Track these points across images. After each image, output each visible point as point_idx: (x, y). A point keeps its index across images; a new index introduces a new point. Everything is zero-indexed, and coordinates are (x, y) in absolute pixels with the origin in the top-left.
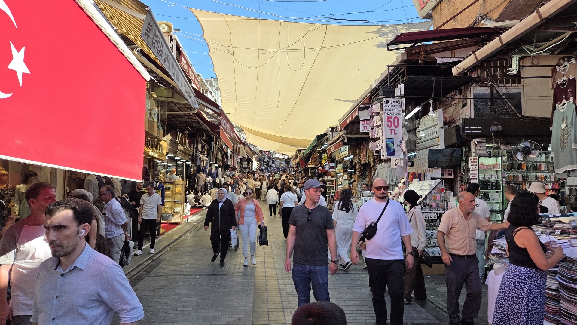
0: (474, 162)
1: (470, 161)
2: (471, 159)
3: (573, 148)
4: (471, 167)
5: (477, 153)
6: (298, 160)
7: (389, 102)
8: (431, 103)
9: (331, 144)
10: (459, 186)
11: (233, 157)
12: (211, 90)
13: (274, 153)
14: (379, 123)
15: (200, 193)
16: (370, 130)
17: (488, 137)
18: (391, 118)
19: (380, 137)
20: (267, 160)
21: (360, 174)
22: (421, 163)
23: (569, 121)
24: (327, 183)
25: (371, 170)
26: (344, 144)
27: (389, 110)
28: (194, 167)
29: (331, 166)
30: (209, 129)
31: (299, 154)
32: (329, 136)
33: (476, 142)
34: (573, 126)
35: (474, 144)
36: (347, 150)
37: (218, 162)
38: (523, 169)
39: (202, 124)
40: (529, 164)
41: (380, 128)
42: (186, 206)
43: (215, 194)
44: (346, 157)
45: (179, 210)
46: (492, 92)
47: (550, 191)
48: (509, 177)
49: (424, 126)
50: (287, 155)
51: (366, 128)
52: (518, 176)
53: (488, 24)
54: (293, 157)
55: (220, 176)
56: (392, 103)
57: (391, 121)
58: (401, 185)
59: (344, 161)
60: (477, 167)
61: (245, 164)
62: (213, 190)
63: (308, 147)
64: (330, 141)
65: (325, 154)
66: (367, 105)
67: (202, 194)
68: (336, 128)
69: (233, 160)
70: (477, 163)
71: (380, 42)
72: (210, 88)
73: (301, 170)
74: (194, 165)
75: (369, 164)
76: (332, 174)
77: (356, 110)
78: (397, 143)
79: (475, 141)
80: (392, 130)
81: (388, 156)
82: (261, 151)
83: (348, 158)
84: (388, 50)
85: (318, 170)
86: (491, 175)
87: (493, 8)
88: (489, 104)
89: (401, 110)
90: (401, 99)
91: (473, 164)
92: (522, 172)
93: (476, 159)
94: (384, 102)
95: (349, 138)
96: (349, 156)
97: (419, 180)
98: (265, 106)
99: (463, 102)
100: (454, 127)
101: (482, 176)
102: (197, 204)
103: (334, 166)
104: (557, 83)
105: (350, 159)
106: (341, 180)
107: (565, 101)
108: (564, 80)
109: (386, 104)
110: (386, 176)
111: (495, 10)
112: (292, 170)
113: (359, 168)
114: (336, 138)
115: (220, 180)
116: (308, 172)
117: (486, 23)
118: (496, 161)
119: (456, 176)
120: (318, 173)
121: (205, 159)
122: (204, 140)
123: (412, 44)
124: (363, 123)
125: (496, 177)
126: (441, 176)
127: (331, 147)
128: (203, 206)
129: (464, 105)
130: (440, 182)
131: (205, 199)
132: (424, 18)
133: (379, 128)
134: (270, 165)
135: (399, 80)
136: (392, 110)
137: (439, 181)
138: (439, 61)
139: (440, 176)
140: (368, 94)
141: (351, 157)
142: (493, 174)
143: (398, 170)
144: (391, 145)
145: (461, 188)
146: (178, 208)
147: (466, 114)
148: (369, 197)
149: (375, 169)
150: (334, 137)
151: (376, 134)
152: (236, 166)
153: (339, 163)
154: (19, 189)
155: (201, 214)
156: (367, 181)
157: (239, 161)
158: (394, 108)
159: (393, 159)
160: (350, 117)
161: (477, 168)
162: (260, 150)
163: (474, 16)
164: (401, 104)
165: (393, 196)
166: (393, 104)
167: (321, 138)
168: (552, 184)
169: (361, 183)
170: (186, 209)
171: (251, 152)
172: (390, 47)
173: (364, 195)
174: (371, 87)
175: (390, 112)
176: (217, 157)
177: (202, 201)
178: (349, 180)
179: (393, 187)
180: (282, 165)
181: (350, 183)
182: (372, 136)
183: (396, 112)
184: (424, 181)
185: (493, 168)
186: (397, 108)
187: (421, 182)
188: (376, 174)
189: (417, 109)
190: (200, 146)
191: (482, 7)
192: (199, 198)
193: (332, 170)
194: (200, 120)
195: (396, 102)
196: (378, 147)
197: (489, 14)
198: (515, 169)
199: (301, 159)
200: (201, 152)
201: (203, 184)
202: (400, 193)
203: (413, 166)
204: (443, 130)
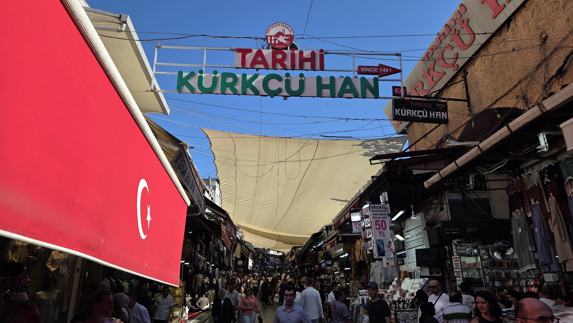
0: (456, 261)
1: (453, 260)
2: (454, 258)
3: (530, 249)
4: (454, 266)
5: (458, 252)
6: (294, 257)
7: (376, 207)
8: (412, 208)
9: (326, 243)
10: (447, 283)
11: (229, 257)
12: (208, 189)
13: (269, 250)
14: (369, 225)
15: (197, 295)
16: (362, 230)
17: (466, 238)
18: (379, 221)
19: (371, 238)
20: (262, 258)
21: (356, 272)
22: (411, 262)
23: (523, 226)
24: (325, 281)
25: (366, 267)
26: (339, 242)
27: (376, 214)
28: (192, 268)
29: (327, 263)
30: (209, 229)
31: (295, 252)
32: (324, 235)
33: (456, 243)
34: (526, 231)
35: (454, 244)
36: (342, 248)
37: (214, 262)
38: (505, 267)
39: (203, 225)
40: (509, 261)
41: (371, 229)
42: (184, 310)
43: (211, 296)
44: (342, 255)
45: (177, 314)
46: (464, 198)
47: (533, 287)
48: (492, 273)
49: (409, 227)
50: (281, 252)
51: (358, 228)
52: (501, 273)
53: (452, 143)
54: (288, 255)
55: (217, 277)
56: (378, 209)
57: (379, 224)
58: (394, 283)
59: (340, 258)
60: (460, 265)
61: (240, 263)
62: (209, 292)
63: (304, 244)
64: (325, 239)
65: (321, 252)
66: (358, 208)
67: (199, 297)
68: (330, 226)
69: (229, 259)
70: (459, 262)
71: (365, 153)
72: (207, 187)
73: (297, 268)
74: (192, 266)
75: (364, 261)
76: (329, 272)
77: (348, 212)
78: (386, 244)
79: (455, 241)
80: (381, 232)
81: (379, 256)
82: (255, 249)
83: (343, 256)
84: (371, 164)
85: (314, 268)
86: (474, 273)
87: (454, 130)
88: (463, 208)
89: (387, 214)
90: (386, 204)
91: (456, 262)
92: (504, 269)
93: (458, 258)
94: (372, 207)
95: (343, 237)
96: (344, 254)
97: (410, 279)
98: (263, 205)
99: (441, 206)
100: (434, 228)
101: (466, 274)
102: (194, 307)
103: (330, 263)
104: (510, 194)
105: (345, 257)
106: (338, 278)
107: (517, 210)
108: (514, 193)
109: (373, 209)
110: (381, 274)
111: (456, 132)
112: (287, 268)
113: (355, 266)
114: (331, 237)
115: (217, 281)
116: (305, 270)
117: (450, 142)
118: (477, 260)
119: (443, 274)
120: (314, 271)
121: (203, 259)
122: (202, 240)
123: (390, 159)
124: (355, 224)
125: (478, 275)
126: (430, 274)
127: (327, 245)
128: (200, 309)
129: (442, 209)
130: (429, 280)
131: (201, 302)
132: (400, 134)
133: (369, 230)
134: (264, 263)
135: (383, 188)
136: (379, 214)
137: (427, 279)
138: (415, 172)
139: (428, 275)
140: (358, 198)
141: (347, 255)
142: (476, 272)
143: (390, 268)
144: (381, 246)
145: (449, 286)
146: (177, 312)
147: (445, 217)
148: (365, 296)
149: (370, 267)
150: (329, 235)
151: (367, 235)
152: (231, 265)
153: (335, 260)
154: (39, 295)
155: (197, 317)
156: (363, 280)
157: (234, 259)
158: (381, 213)
159: (384, 259)
160: (343, 218)
161: (460, 267)
162: (255, 247)
163: (440, 135)
164: (386, 209)
165: (388, 294)
166: (380, 209)
167: (316, 237)
168: (533, 280)
169: (358, 282)
170: (185, 313)
171: (247, 250)
172: (373, 162)
173: (361, 294)
174: (360, 192)
175: (377, 216)
176: (214, 256)
177: (199, 304)
178: (346, 279)
179: (388, 285)
180: (277, 262)
181: (347, 282)
182: (364, 236)
183: (383, 216)
184: (415, 280)
185: (475, 266)
186: (384, 213)
187: (412, 280)
188: (371, 272)
189: (401, 213)
190: (199, 246)
191: (446, 129)
192: (195, 301)
193: (328, 268)
194: (202, 222)
195: (381, 207)
196: (370, 247)
197: (452, 134)
198: (497, 266)
199: (297, 257)
200: (200, 253)
201: (200, 285)
202: (394, 291)
203: (404, 265)
204: (426, 231)
